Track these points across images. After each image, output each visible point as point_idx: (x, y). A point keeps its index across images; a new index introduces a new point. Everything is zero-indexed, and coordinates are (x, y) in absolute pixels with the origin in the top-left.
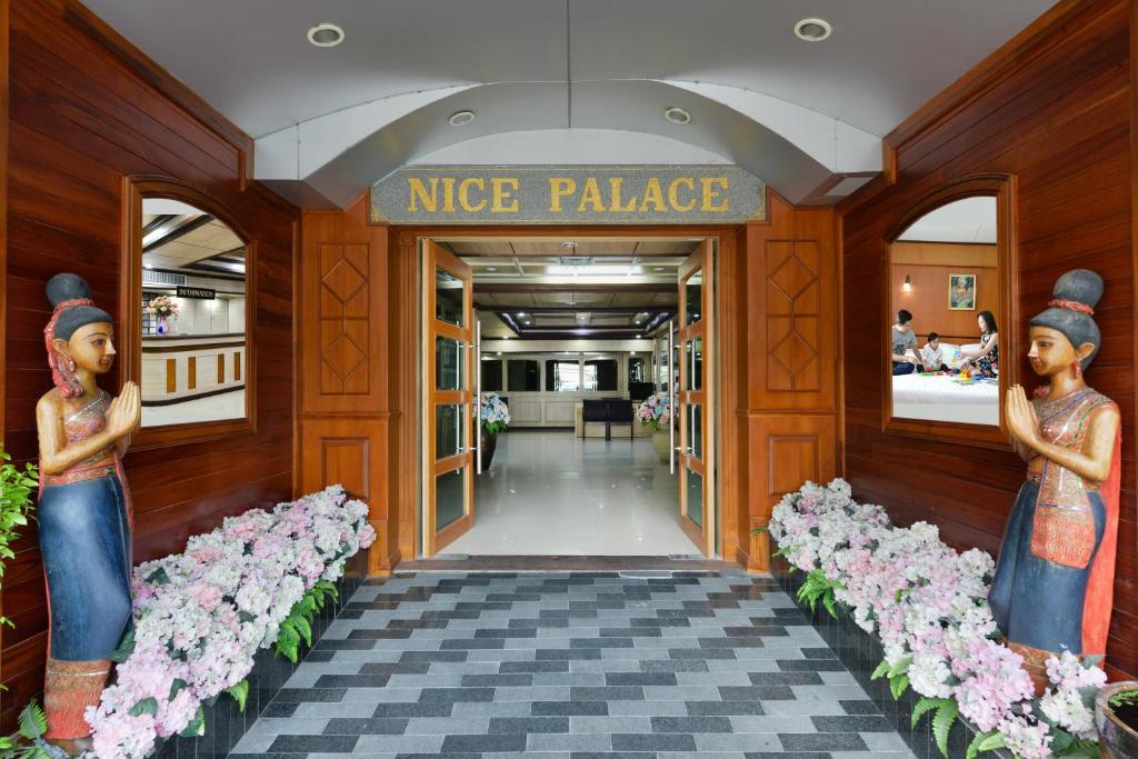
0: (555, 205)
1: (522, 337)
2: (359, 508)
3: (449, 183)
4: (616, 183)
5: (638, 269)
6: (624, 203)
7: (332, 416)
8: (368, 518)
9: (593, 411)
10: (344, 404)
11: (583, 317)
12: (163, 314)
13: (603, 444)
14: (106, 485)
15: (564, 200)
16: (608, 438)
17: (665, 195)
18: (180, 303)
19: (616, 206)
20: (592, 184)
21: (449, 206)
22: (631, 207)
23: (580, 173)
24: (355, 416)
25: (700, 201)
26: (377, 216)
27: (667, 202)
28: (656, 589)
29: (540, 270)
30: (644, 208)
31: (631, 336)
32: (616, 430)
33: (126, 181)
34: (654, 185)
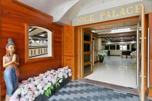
0: (101, 18)
1: (111, 42)
2: (70, 70)
3: (83, 18)
4: (114, 11)
5: (129, 29)
6: (115, 15)
7: (67, 56)
8: (71, 72)
9: (124, 53)
10: (68, 54)
11: (122, 38)
12: (31, 43)
13: (126, 59)
14: (12, 69)
15: (103, 17)
16: (127, 57)
17: (125, 11)
18: (33, 41)
19: (114, 16)
20: (109, 13)
21: (83, 22)
22: (117, 15)
23: (106, 11)
24: (70, 56)
25: (135, 11)
26: (73, 25)
27: (126, 13)
28: (121, 96)
29: (110, 31)
30: (120, 15)
31: (132, 41)
32: (128, 56)
33: (26, 25)
34: (123, 10)
